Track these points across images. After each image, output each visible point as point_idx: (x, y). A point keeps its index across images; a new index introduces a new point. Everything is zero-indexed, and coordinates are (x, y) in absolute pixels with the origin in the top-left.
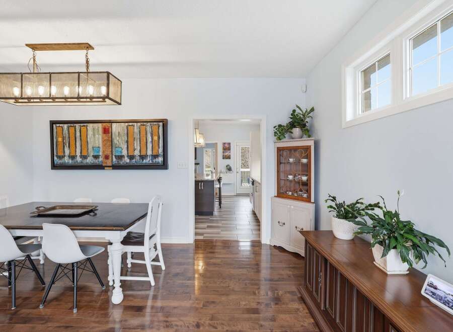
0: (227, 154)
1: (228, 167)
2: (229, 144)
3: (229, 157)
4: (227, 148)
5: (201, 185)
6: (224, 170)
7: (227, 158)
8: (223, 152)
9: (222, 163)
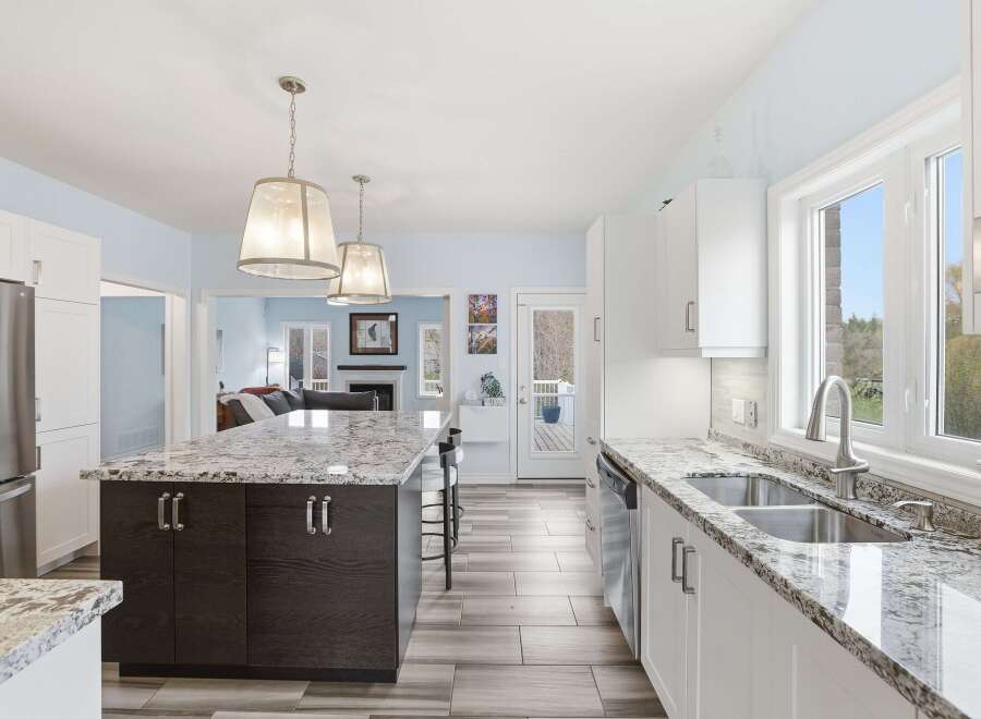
0: (483, 333)
1: (488, 383)
2: (493, 299)
3: (491, 348)
4: (484, 313)
5: (317, 508)
6: (474, 393)
7: (483, 352)
8: (471, 329)
9: (466, 370)
